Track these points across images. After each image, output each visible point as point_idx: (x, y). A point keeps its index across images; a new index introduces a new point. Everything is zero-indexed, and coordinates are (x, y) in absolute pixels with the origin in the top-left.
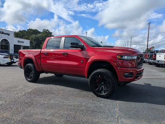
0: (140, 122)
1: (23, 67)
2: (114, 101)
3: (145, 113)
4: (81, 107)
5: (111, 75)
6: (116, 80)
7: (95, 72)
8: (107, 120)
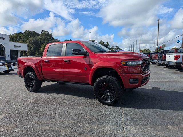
0: (145, 129)
1: (23, 76)
2: (120, 108)
3: (151, 119)
4: (86, 116)
5: (116, 82)
6: (122, 86)
7: (100, 79)
8: (112, 128)
